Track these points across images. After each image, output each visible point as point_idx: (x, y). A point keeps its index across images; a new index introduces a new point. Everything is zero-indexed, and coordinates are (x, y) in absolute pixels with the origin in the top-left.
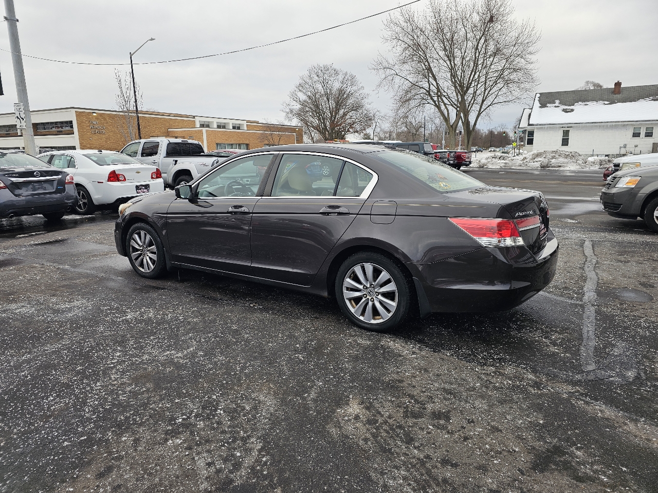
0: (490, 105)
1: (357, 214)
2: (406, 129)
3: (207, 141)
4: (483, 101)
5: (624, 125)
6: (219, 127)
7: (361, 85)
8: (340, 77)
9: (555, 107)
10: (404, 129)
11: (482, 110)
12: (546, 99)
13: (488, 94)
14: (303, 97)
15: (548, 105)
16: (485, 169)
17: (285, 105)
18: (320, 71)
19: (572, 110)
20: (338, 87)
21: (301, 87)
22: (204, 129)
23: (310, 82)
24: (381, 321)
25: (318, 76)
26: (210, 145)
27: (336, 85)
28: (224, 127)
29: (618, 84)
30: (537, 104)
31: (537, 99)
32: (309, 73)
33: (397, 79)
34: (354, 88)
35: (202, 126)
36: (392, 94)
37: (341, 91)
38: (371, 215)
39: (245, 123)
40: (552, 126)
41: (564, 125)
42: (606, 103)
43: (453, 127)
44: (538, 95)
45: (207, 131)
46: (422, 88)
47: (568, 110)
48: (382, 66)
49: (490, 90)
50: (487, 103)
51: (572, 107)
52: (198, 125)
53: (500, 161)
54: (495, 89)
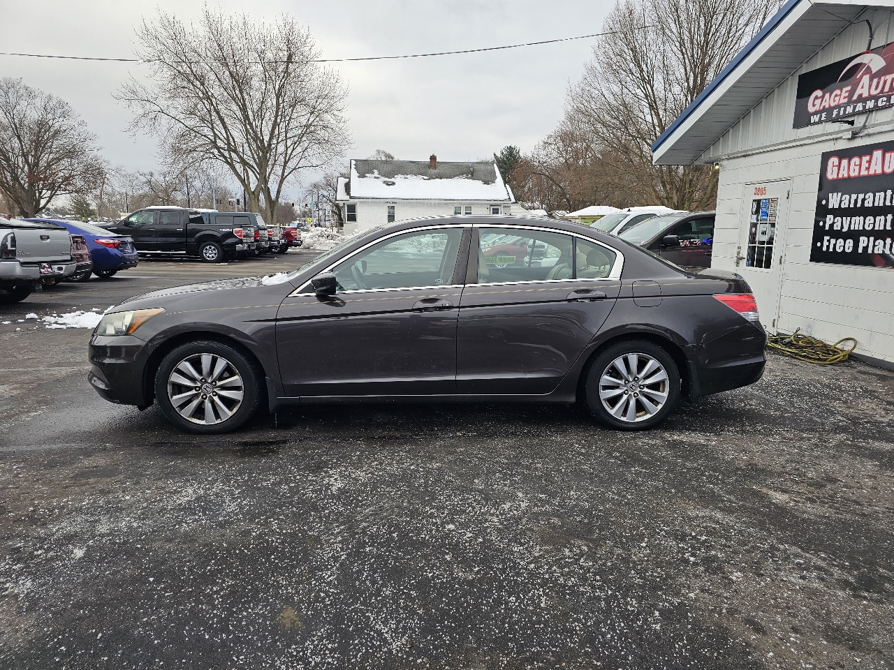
0: (295, 169)
1: (617, 298)
4: (286, 162)
5: (446, 204)
8: (39, 102)
9: (375, 178)
11: (285, 174)
12: (365, 168)
13: (291, 154)
15: (367, 175)
16: (311, 251)
19: (393, 184)
20: (37, 117)
24: (648, 416)
27: (33, 115)
29: (433, 158)
30: (354, 174)
31: (353, 166)
33: (164, 120)
36: (156, 140)
37: (42, 124)
38: (633, 297)
40: (375, 200)
41: (389, 200)
42: (426, 178)
43: (255, 195)
44: (353, 162)
46: (205, 136)
47: (389, 183)
49: (294, 149)
50: (291, 165)
51: (392, 180)
53: (328, 241)
54: (299, 149)
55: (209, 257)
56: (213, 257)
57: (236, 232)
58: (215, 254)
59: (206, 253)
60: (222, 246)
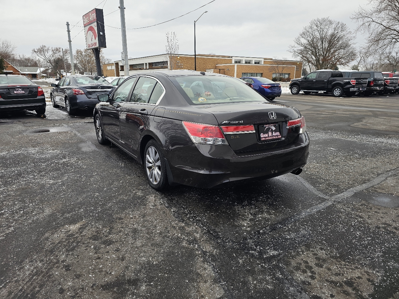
2: (388, 62)
3: (237, 71)
6: (246, 63)
7: (349, 31)
8: (334, 26)
10: (386, 61)
14: (304, 41)
17: (291, 47)
18: (318, 23)
21: (303, 35)
22: (236, 64)
23: (310, 30)
25: (316, 26)
26: (238, 74)
27: (330, 32)
28: (249, 63)
32: (310, 25)
34: (343, 33)
35: (236, 62)
37: (333, 35)
39: (263, 60)
45: (237, 65)
48: (361, 16)
52: (233, 62)
55: (336, 94)
56: (338, 94)
57: (352, 81)
58: (339, 93)
59: (335, 92)
60: (343, 89)
